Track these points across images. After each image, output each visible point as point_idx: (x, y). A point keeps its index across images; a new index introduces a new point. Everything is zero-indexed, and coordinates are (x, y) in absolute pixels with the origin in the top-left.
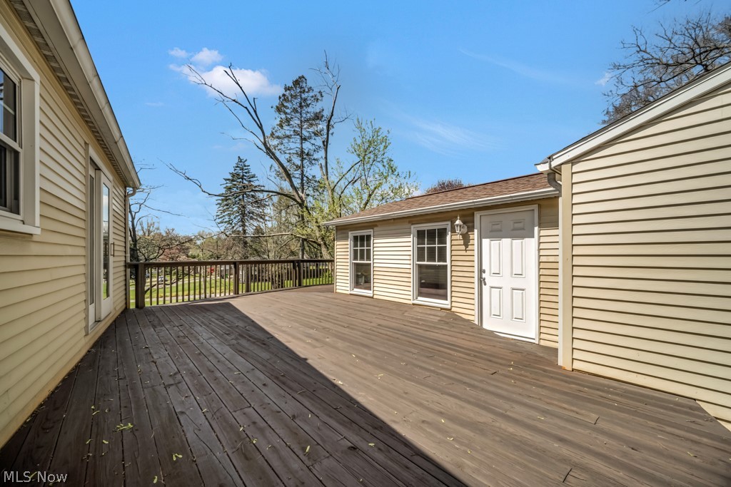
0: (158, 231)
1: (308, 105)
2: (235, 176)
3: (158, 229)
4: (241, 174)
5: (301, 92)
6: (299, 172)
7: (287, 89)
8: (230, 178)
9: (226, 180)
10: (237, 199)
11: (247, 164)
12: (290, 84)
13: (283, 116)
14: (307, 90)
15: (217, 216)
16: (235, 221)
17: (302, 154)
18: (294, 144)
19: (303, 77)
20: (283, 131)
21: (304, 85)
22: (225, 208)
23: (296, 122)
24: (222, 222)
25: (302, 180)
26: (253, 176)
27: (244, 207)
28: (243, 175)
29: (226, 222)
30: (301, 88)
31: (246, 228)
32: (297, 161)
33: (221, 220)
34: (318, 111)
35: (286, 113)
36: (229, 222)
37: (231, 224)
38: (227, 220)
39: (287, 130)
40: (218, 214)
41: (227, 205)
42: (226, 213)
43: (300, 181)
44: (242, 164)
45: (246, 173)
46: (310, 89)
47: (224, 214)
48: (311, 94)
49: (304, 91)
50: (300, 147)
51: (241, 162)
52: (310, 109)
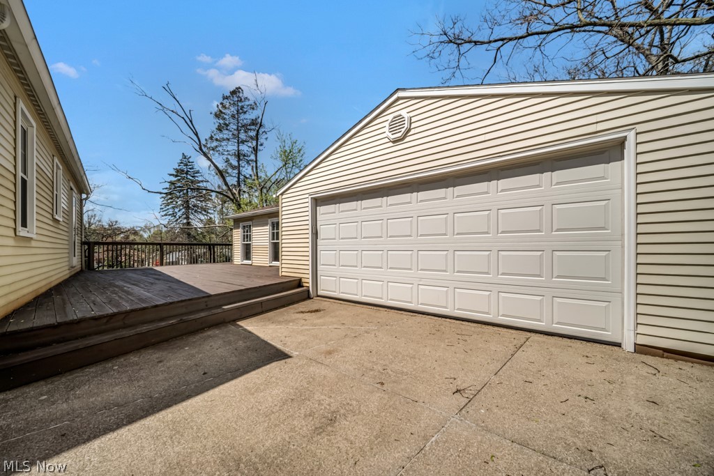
0: (100, 223)
1: (245, 113)
2: (179, 172)
3: (100, 221)
4: (186, 170)
5: (238, 101)
6: (236, 171)
7: (225, 98)
8: (175, 173)
9: (171, 175)
10: (181, 193)
11: (191, 160)
12: (228, 94)
13: (222, 122)
14: (243, 100)
15: (161, 209)
16: (179, 214)
17: (239, 155)
18: (232, 147)
19: (240, 88)
20: (221, 136)
21: (241, 95)
22: (169, 201)
23: (233, 127)
24: (166, 215)
25: (239, 178)
26: (198, 172)
27: (188, 201)
28: (188, 171)
29: (169, 215)
30: (239, 97)
31: (190, 220)
32: (234, 162)
33: (165, 213)
34: (254, 118)
35: (224, 119)
36: (174, 215)
37: (175, 216)
38: (171, 213)
39: (226, 134)
40: (162, 207)
41: (171, 199)
42: (170, 207)
43: (237, 179)
44: (186, 160)
45: (190, 169)
46: (246, 98)
47: (168, 207)
48: (247, 103)
49: (241, 99)
50: (237, 149)
51: (185, 158)
52: (247, 116)
